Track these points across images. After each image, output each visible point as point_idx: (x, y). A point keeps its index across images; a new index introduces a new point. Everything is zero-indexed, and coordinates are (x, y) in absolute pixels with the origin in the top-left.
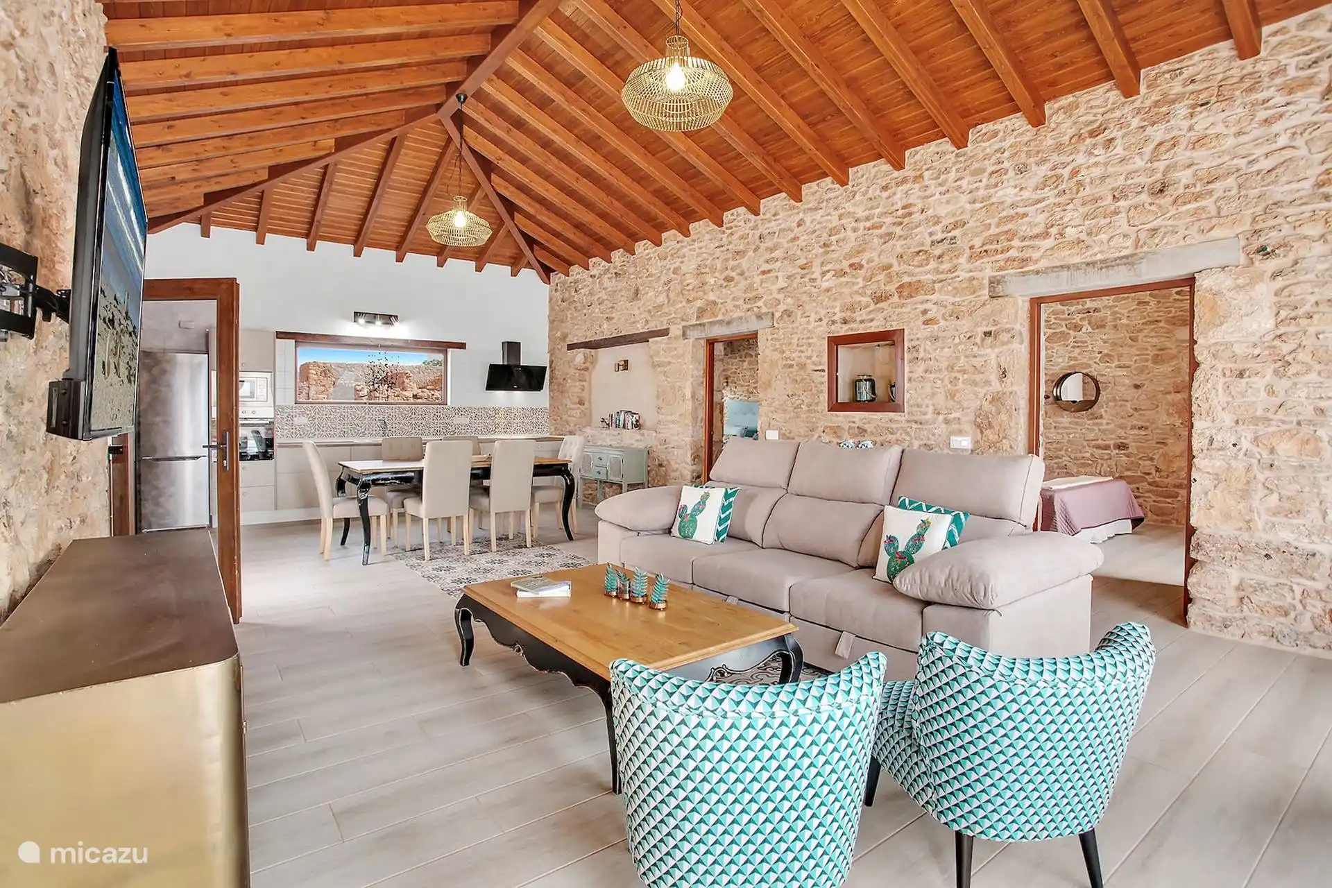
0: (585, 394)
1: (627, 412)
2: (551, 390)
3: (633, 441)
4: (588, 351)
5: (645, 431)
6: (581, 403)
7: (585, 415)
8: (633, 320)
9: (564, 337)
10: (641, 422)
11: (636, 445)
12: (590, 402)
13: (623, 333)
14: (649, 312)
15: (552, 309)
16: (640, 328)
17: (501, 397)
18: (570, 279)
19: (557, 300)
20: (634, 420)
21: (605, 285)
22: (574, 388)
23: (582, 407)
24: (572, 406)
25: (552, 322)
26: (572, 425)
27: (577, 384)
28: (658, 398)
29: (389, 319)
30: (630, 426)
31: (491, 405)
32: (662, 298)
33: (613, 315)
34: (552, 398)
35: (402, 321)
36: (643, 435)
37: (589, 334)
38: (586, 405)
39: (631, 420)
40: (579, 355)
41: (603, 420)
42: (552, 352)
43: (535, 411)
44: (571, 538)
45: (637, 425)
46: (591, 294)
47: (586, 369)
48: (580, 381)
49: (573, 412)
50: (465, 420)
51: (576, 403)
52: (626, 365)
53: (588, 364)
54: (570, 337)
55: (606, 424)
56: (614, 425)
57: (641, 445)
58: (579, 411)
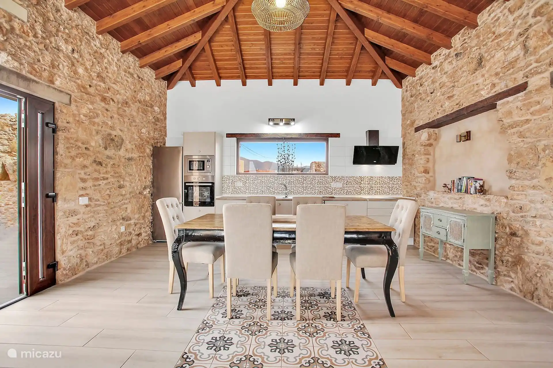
0: (430, 165)
1: (469, 178)
2: (404, 164)
3: (476, 206)
4: (431, 130)
5: (491, 197)
6: (426, 171)
7: (429, 181)
8: (476, 89)
9: (413, 123)
10: (486, 187)
11: (479, 209)
12: (434, 172)
13: (466, 105)
14: (497, 74)
15: (403, 106)
16: (485, 94)
17: (365, 170)
18: (417, 78)
19: (407, 98)
20: (478, 185)
21: (446, 70)
22: (420, 161)
23: (427, 176)
24: (419, 175)
25: (403, 115)
26: (419, 189)
27: (423, 157)
28: (510, 161)
29: (288, 122)
30: (472, 190)
31: (358, 175)
32: (518, 51)
33: (454, 93)
34: (404, 169)
35: (298, 122)
36: (489, 200)
37: (432, 115)
38: (431, 174)
39: (474, 186)
40: (424, 134)
41: (445, 186)
42: (404, 136)
43: (391, 179)
44: (392, 314)
45: (482, 191)
46: (433, 82)
47: (431, 145)
48: (425, 154)
49: (419, 180)
50: (339, 185)
51: (421, 172)
52: (468, 136)
53: (432, 141)
54: (417, 122)
55: (448, 189)
56: (456, 190)
57: (487, 211)
58: (424, 179)
